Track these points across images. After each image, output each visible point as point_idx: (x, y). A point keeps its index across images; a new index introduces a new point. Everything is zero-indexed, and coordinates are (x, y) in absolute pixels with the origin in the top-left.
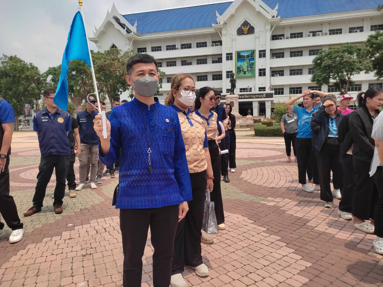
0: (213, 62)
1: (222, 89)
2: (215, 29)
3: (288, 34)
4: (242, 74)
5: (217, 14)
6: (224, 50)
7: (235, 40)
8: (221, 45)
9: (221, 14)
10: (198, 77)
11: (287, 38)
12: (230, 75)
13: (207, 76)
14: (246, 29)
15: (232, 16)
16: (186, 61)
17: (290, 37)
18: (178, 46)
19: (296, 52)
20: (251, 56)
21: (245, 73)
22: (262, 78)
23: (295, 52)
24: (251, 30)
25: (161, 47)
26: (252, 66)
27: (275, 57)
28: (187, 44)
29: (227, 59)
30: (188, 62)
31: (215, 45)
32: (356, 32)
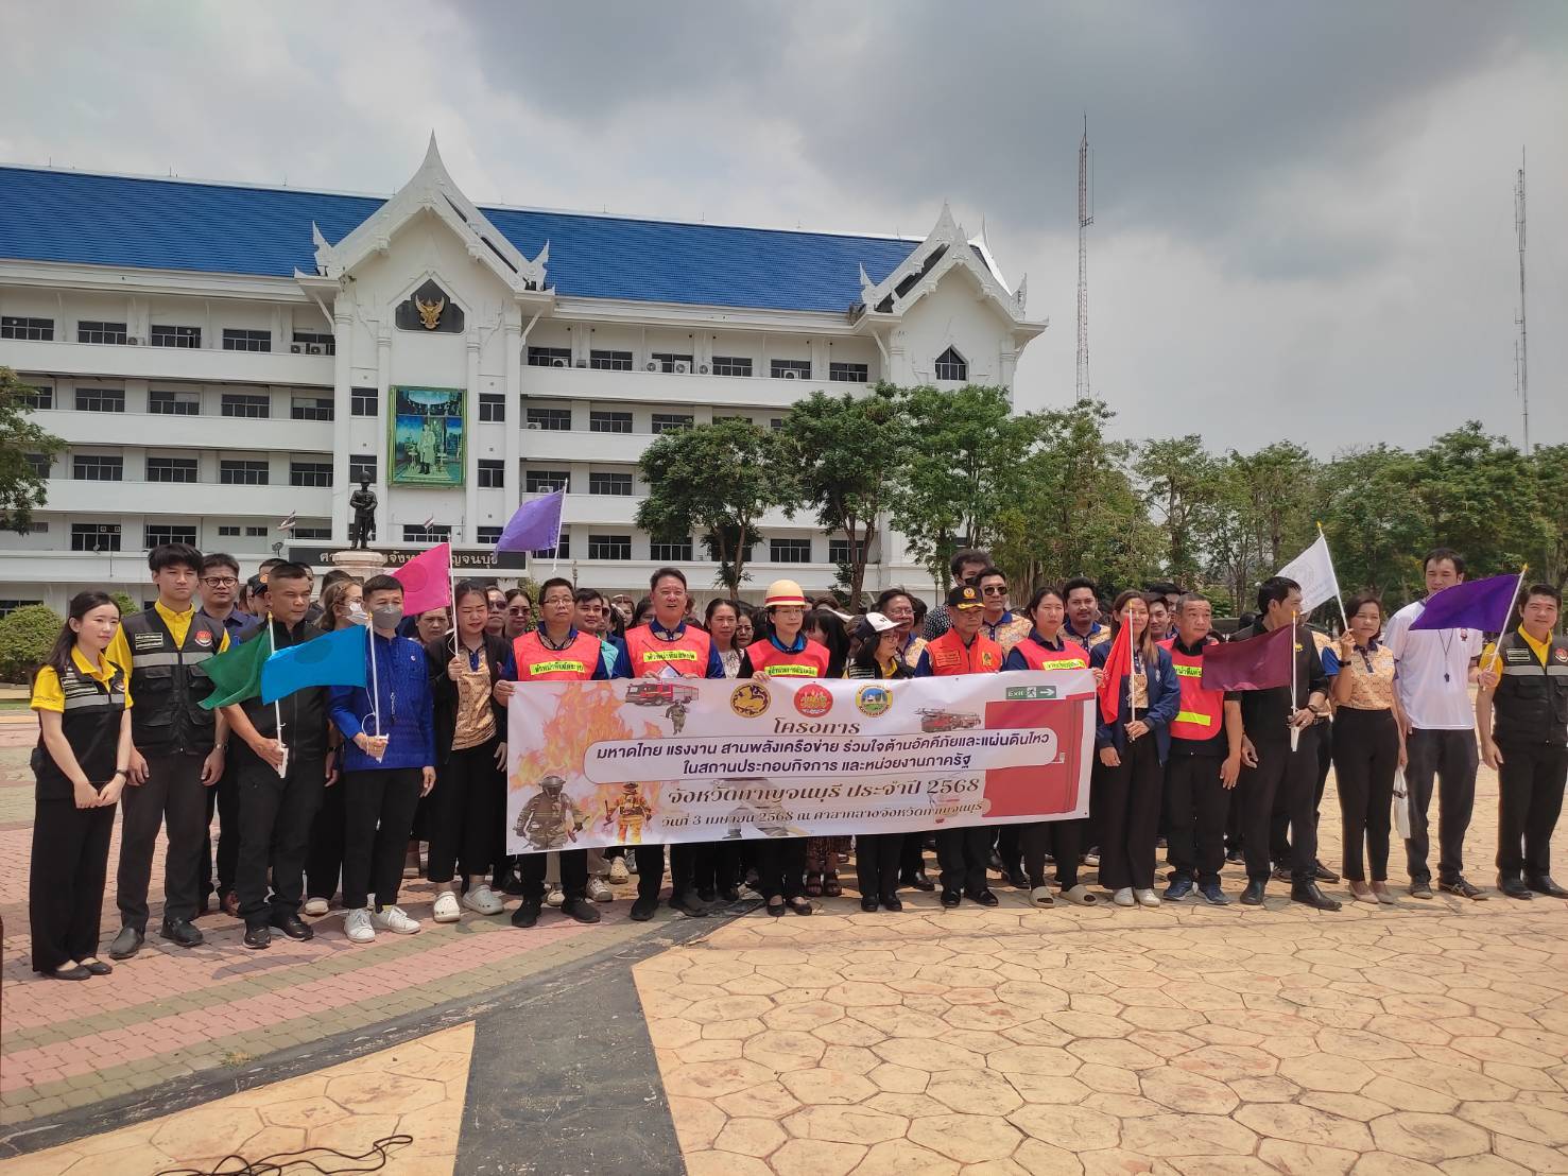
0: (297, 414)
1: (329, 521)
2: (304, 288)
3: (582, 352)
4: (413, 472)
5: (318, 238)
6: (343, 374)
7: (389, 344)
8: (331, 351)
9: (333, 238)
10: (225, 464)
11: (581, 366)
12: (363, 469)
13: (265, 465)
14: (431, 312)
15: (378, 257)
16: (171, 395)
17: (588, 362)
18: (139, 328)
19: (612, 418)
20: (451, 409)
21: (425, 469)
22: (490, 493)
23: (606, 415)
24: (451, 319)
25: (50, 323)
26: (453, 446)
27: (539, 425)
28: (182, 330)
29: (357, 409)
30: (179, 398)
31: (307, 352)
32: (790, 376)
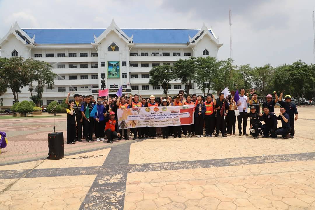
0: (92, 67)
1: (98, 85)
2: (93, 45)
3: (139, 53)
4: (111, 76)
5: (95, 37)
6: (99, 60)
7: (107, 54)
8: (97, 56)
9: (97, 36)
10: (81, 76)
11: (139, 56)
12: (103, 76)
13: (87, 76)
14: (113, 48)
15: (104, 39)
16: (72, 65)
17: (141, 55)
18: (67, 54)
19: (145, 64)
20: (117, 65)
21: (113, 75)
22: (124, 79)
23: (144, 64)
24: (117, 49)
25: (53, 54)
26: (118, 71)
27: (132, 66)
28: (74, 54)
29: (102, 66)
30: (74, 65)
31: (94, 56)
32: (177, 55)
